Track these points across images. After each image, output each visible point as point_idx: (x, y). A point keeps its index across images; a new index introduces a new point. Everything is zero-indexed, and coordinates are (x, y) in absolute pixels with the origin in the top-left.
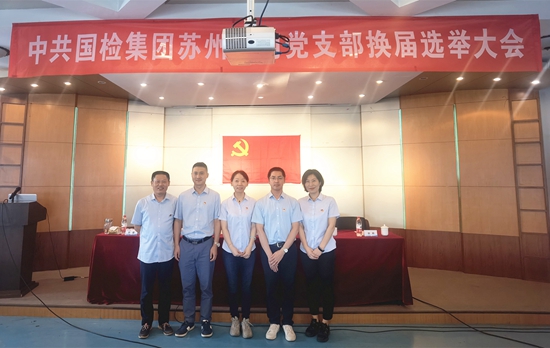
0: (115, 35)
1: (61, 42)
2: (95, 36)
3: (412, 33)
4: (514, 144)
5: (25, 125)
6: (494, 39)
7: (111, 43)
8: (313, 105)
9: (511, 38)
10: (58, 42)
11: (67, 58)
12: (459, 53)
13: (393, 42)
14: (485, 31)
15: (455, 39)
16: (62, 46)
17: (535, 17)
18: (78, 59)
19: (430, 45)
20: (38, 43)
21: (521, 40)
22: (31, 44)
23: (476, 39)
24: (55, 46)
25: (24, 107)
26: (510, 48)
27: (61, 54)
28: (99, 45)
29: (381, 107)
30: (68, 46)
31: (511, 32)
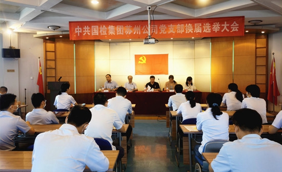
0: (104, 26)
2: (97, 26)
3: (200, 24)
4: (256, 57)
5: (55, 52)
6: (228, 25)
7: (103, 29)
9: (235, 24)
10: (85, 28)
11: (89, 34)
12: (216, 30)
13: (194, 28)
14: (226, 22)
15: (215, 26)
16: (87, 30)
17: (243, 17)
18: (93, 34)
19: (206, 28)
20: (78, 28)
21: (238, 25)
22: (76, 29)
23: (222, 25)
24: (84, 30)
25: (54, 44)
26: (234, 28)
27: (87, 32)
28: (99, 30)
29: (203, 41)
30: (89, 30)
31: (235, 22)
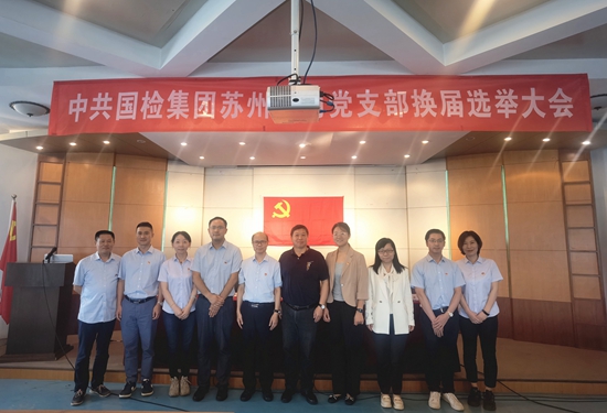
0: (156, 93)
1: (102, 100)
2: (136, 94)
3: (458, 92)
4: (565, 206)
5: (62, 184)
6: (542, 98)
7: (153, 101)
8: (357, 166)
9: (560, 97)
10: (98, 99)
11: (107, 116)
12: (507, 113)
13: (438, 101)
14: (533, 90)
15: (503, 98)
16: (102, 104)
17: (584, 77)
18: (118, 117)
19: (477, 104)
20: (79, 101)
21: (570, 100)
22: (72, 102)
23: (524, 98)
24: (95, 104)
25: (61, 166)
26: (559, 108)
27: (101, 112)
28: (140, 103)
29: (427, 167)
30: (109, 104)
31: (560, 91)
